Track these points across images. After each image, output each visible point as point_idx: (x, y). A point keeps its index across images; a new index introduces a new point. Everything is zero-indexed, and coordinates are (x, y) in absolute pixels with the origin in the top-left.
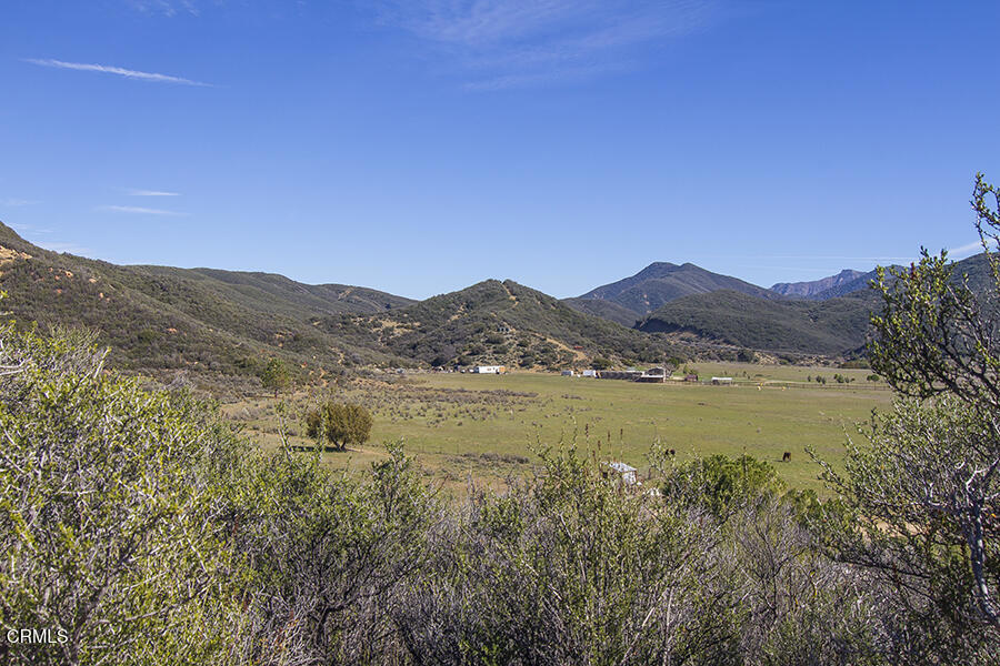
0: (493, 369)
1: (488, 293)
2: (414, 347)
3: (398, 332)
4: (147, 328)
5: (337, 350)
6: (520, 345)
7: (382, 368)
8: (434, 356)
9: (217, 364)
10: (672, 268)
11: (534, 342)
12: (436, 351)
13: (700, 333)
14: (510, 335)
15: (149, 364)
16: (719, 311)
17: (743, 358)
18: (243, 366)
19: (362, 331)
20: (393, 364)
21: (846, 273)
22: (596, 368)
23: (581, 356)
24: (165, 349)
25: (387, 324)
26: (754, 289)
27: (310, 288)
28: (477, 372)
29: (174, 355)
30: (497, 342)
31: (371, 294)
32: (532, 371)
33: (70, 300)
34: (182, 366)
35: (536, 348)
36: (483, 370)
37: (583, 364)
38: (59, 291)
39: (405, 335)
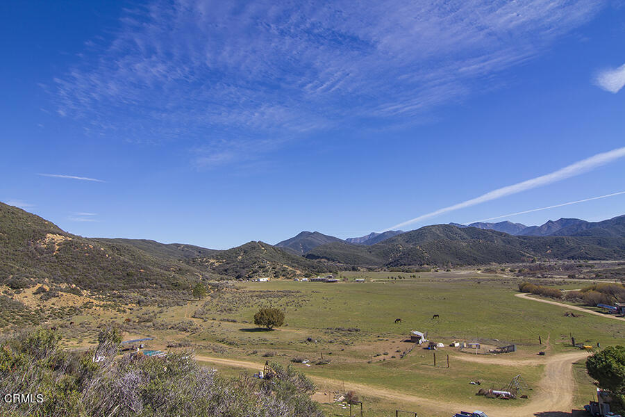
0: (266, 279)
1: (253, 247)
2: (226, 271)
3: (217, 264)
4: (130, 270)
5: (198, 274)
6: (273, 268)
7: (218, 281)
8: (237, 275)
9: (164, 285)
10: (310, 233)
11: (278, 267)
12: (236, 272)
13: (328, 259)
14: (268, 264)
15: (134, 287)
16: (335, 250)
17: (354, 269)
18: (176, 286)
19: (201, 264)
20: (222, 279)
21: (373, 234)
22: (306, 277)
23: (298, 272)
24: (140, 279)
25: (212, 261)
26: (341, 241)
27: (166, 245)
28: (259, 281)
29: (145, 282)
30: (263, 267)
31: (192, 247)
32: (280, 279)
33: (93, 258)
34: (148, 287)
35: (279, 269)
36: (261, 280)
37: (300, 275)
38: (87, 254)
39: (220, 265)
